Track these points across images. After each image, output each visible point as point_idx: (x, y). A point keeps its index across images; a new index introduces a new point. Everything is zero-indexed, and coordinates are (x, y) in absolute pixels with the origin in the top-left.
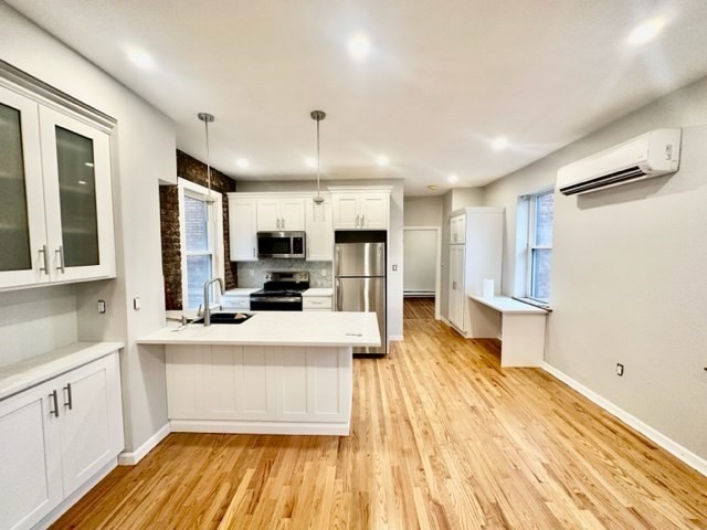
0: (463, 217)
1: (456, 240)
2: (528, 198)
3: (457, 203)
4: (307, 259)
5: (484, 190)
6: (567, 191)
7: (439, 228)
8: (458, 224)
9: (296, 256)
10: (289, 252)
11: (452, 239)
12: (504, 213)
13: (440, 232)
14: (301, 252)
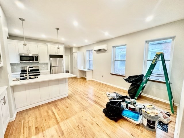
0: (77, 53)
1: (75, 58)
2: (88, 51)
3: (74, 50)
4: (39, 62)
5: (79, 48)
6: (95, 51)
7: (70, 55)
8: (75, 55)
9: (36, 61)
10: (33, 60)
11: (74, 58)
12: (84, 53)
13: (70, 56)
14: (38, 60)
